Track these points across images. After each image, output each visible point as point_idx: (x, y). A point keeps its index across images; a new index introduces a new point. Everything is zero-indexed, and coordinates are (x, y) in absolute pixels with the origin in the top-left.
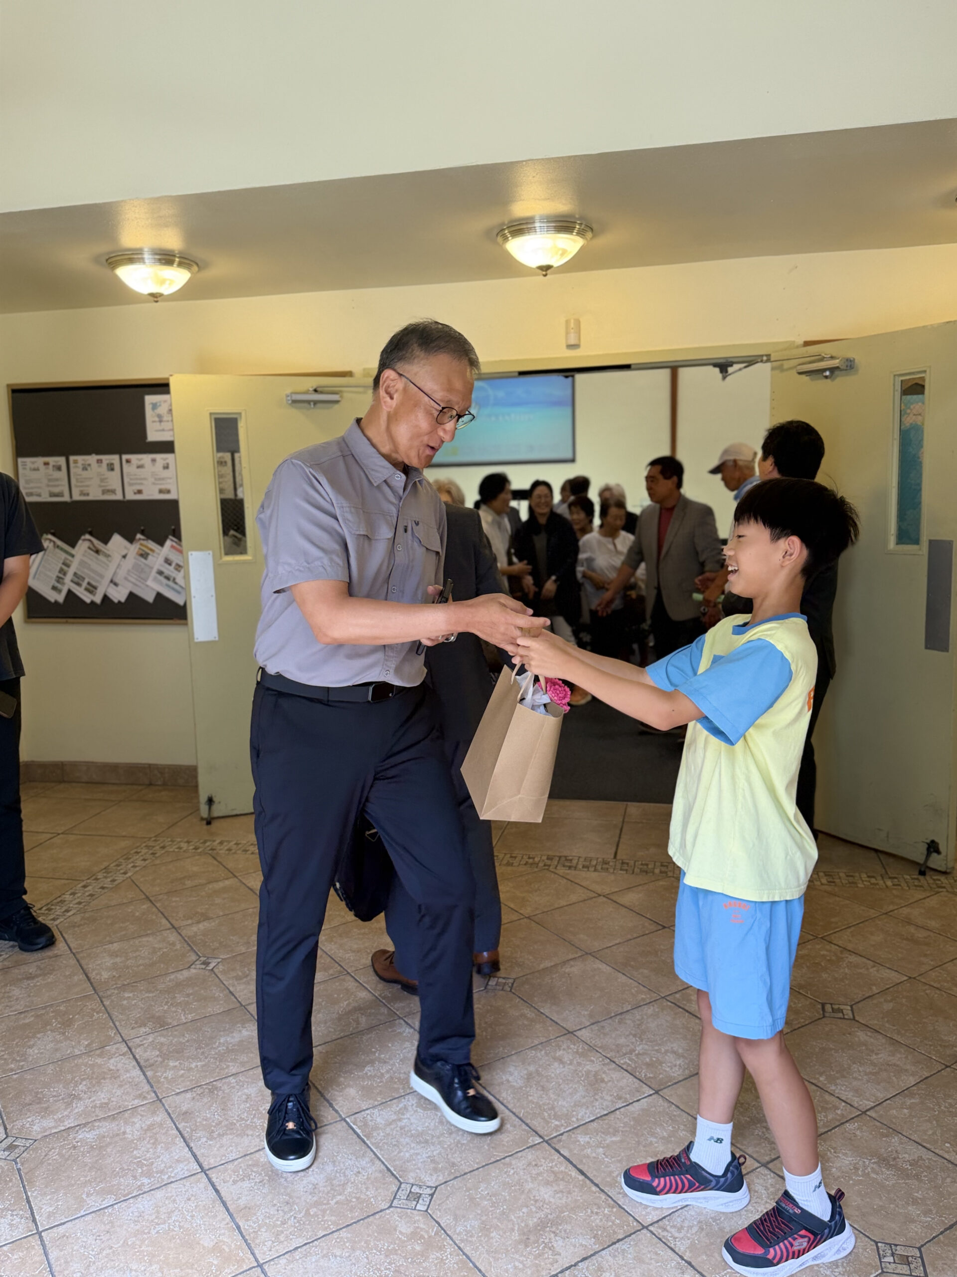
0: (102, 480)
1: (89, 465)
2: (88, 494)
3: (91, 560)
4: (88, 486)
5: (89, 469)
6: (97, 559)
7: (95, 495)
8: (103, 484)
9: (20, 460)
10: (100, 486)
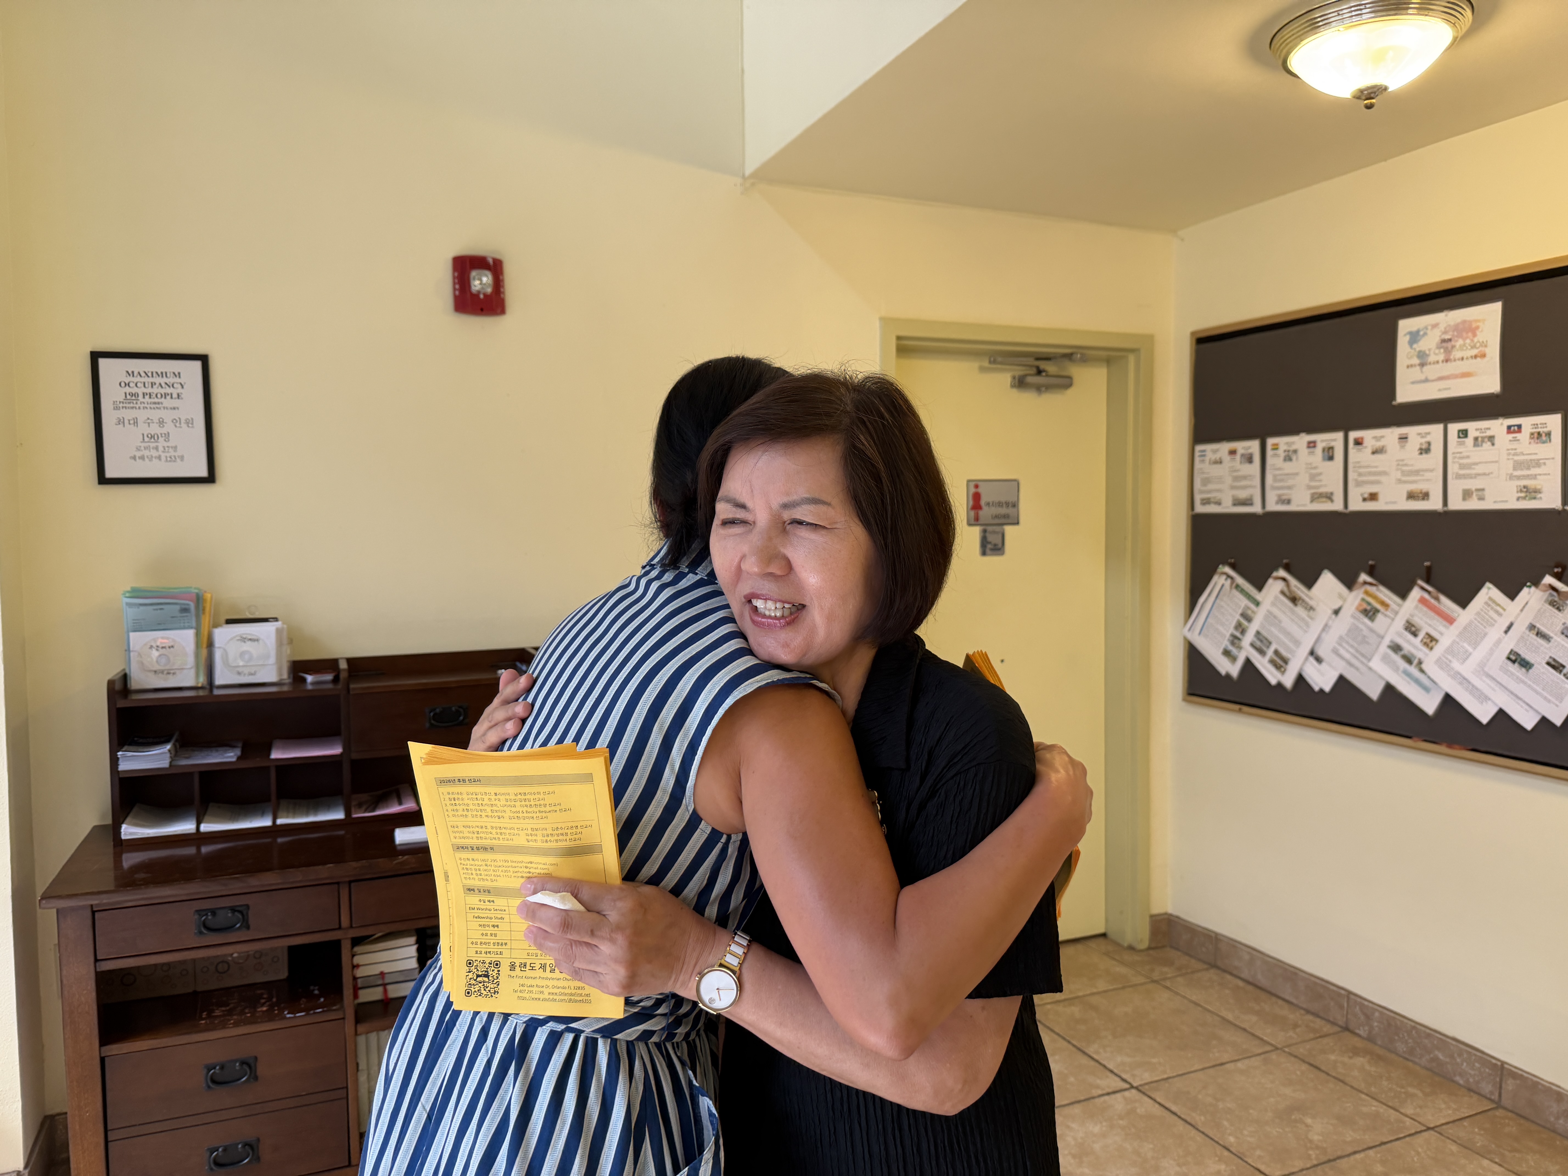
0: (1313, 477)
1: (1295, 451)
2: (1289, 502)
3: (1284, 613)
4: (1289, 488)
5: (1294, 458)
6: (1293, 612)
7: (1302, 503)
8: (1313, 484)
9: (1199, 448)
10: (1309, 487)
